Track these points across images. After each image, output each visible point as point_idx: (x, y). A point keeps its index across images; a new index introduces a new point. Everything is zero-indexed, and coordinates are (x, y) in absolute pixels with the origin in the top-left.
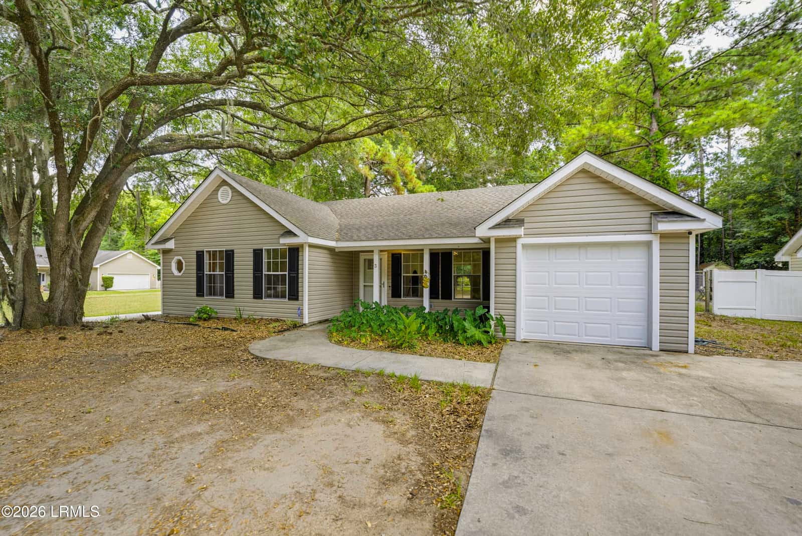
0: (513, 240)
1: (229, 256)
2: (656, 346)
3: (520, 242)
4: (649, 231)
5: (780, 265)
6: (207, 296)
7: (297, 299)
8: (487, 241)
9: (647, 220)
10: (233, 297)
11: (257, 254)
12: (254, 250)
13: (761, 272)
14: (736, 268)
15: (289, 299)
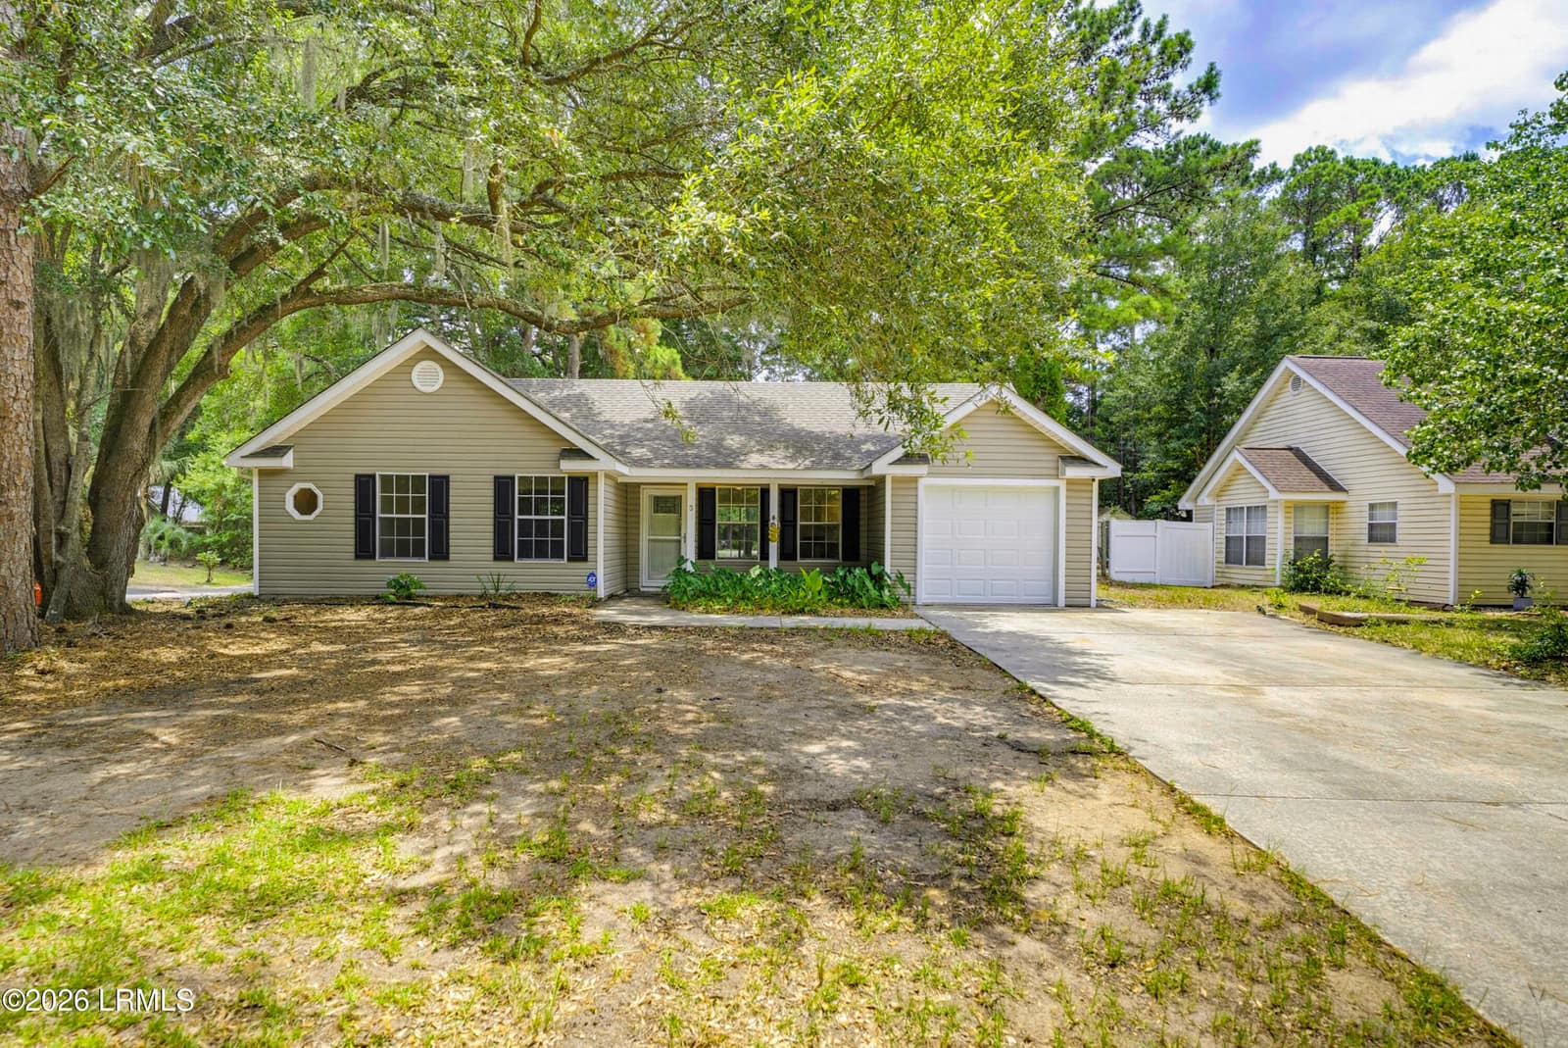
0: (915, 480)
1: (440, 485)
2: (1062, 602)
3: (922, 482)
4: (1057, 476)
5: (1184, 515)
6: (382, 555)
7: (585, 559)
8: (881, 479)
9: (1053, 465)
10: (446, 557)
11: (503, 485)
12: (497, 478)
13: (1160, 522)
14: (1138, 518)
15: (569, 560)
